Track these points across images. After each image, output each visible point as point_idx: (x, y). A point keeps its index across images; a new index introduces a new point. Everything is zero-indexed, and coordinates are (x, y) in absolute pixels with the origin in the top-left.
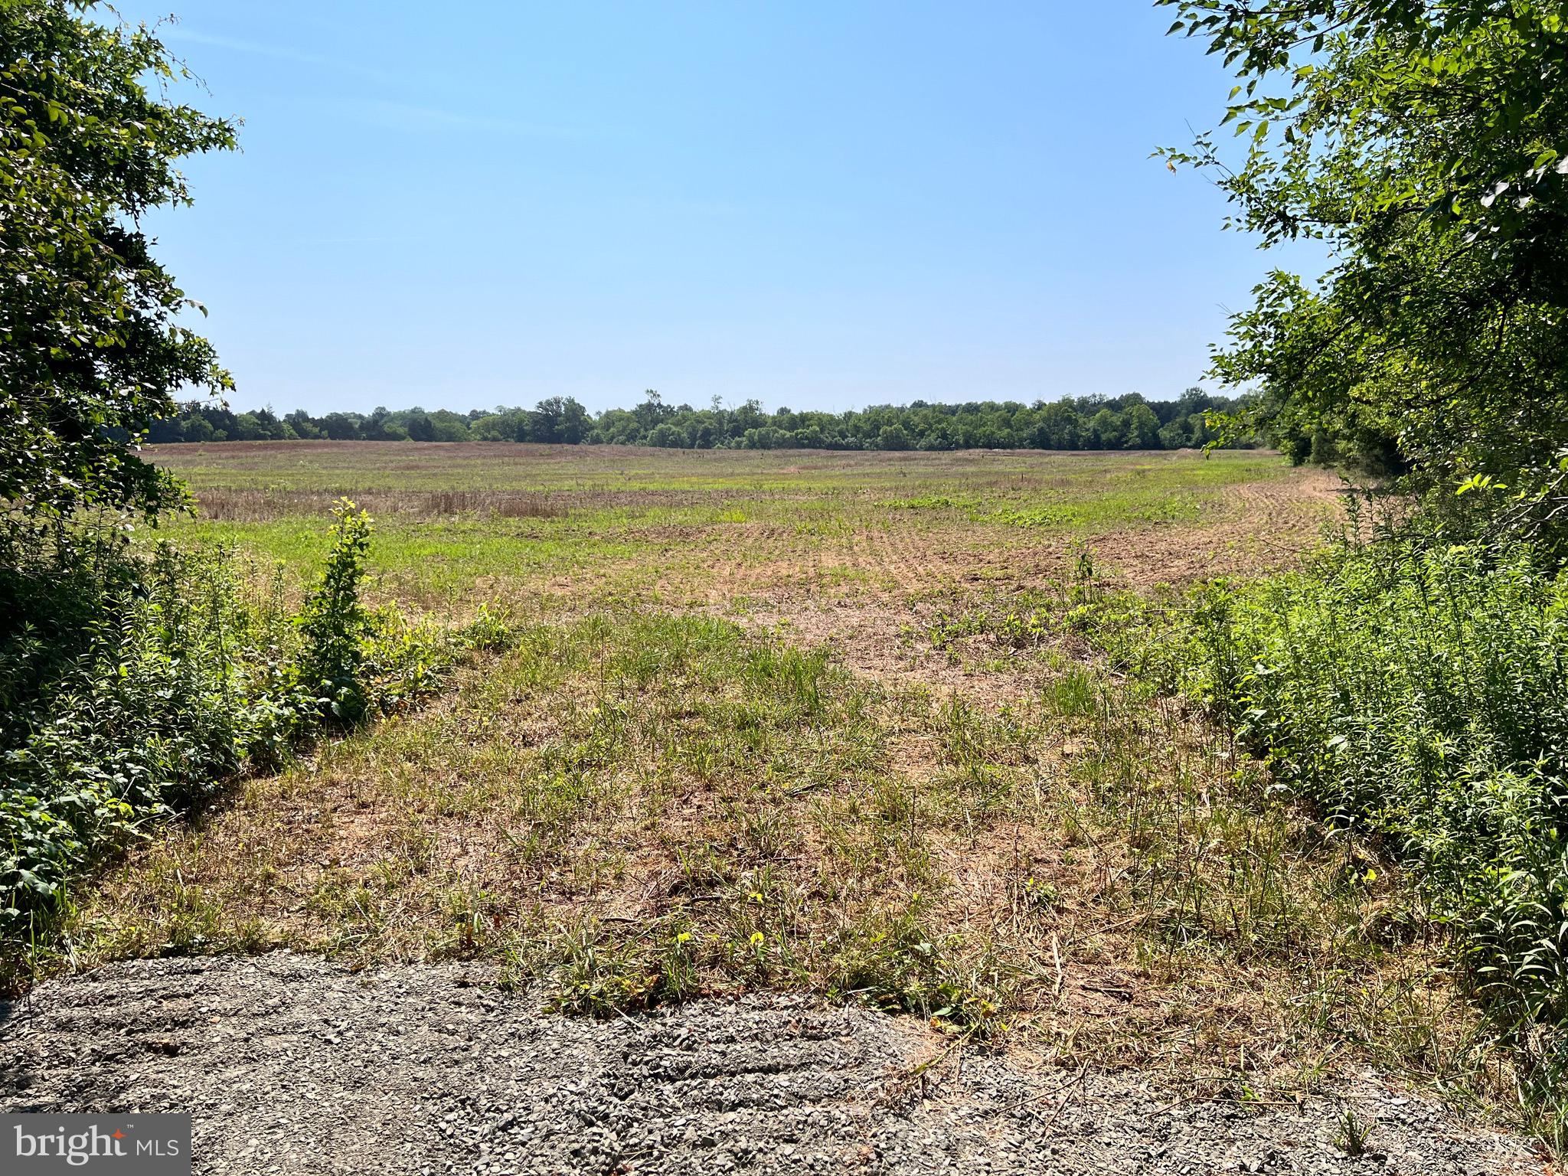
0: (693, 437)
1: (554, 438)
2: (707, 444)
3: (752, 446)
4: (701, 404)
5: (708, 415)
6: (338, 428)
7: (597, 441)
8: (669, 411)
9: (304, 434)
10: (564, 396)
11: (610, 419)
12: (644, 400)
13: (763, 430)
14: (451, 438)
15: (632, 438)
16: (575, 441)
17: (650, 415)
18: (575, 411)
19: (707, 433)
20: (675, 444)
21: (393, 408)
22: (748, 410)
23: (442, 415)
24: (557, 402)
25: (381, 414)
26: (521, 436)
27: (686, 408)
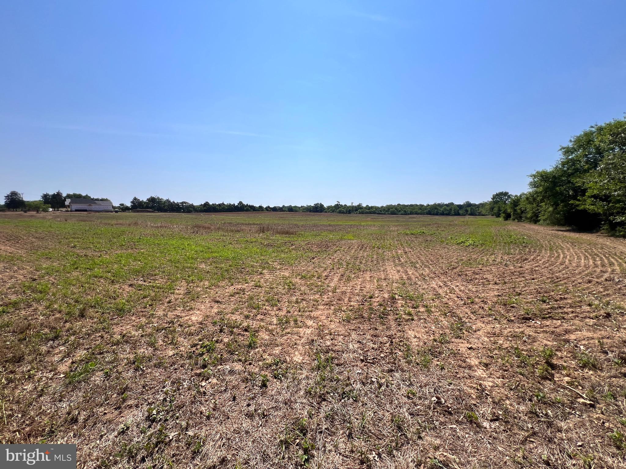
0: (347, 211)
1: (317, 211)
2: (350, 213)
3: (360, 213)
4: (349, 204)
5: (350, 206)
6: (275, 209)
7: (326, 212)
8: (342, 206)
9: (267, 210)
10: (319, 203)
11: (329, 207)
12: (336, 203)
13: (362, 210)
14: (296, 211)
15: (333, 211)
16: (321, 212)
17: (338, 206)
18: (322, 206)
19: (350, 210)
20: (343, 213)
21: (286, 205)
22: (359, 205)
23: (295, 207)
24: (318, 204)
25: (284, 206)
26: (310, 211)
27: (345, 205)
